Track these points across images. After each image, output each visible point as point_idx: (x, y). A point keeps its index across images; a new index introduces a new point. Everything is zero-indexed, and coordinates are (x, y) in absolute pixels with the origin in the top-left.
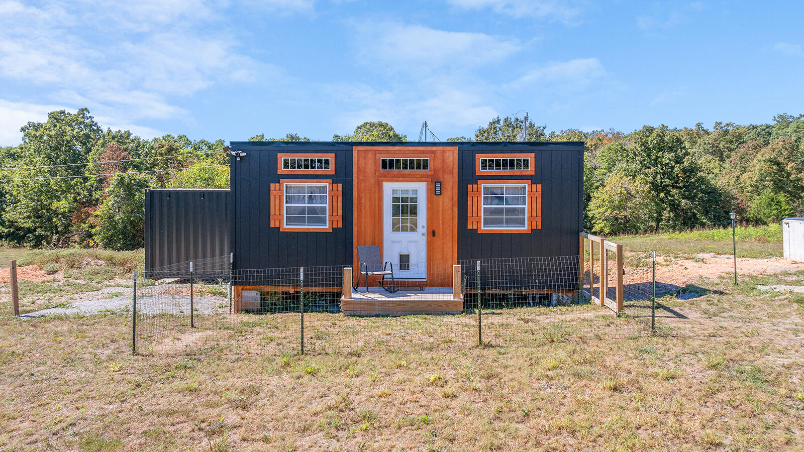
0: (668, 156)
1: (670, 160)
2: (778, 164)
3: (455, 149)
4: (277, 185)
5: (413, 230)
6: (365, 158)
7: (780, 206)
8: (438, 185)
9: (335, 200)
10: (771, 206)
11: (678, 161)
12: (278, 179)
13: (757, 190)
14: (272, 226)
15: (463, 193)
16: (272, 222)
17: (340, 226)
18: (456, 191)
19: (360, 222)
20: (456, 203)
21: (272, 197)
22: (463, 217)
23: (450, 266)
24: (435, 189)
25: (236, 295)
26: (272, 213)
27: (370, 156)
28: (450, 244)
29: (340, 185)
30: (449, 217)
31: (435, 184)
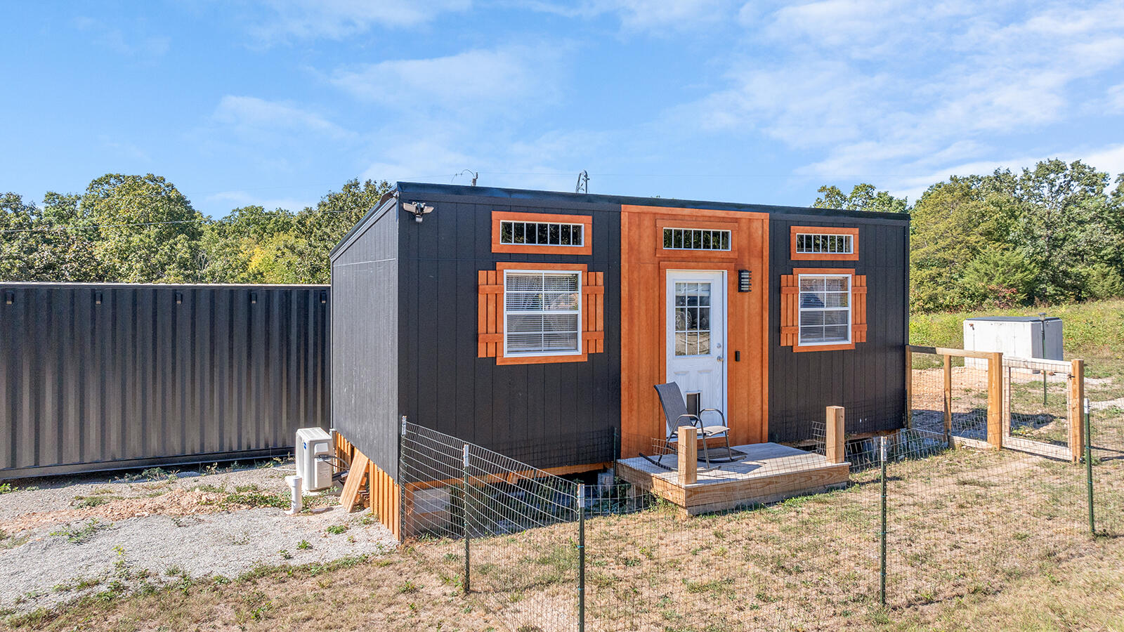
3: (766, 218)
4: (492, 273)
5: (705, 351)
6: (638, 227)
8: (745, 275)
9: (592, 302)
12: (492, 261)
14: (482, 354)
15: (776, 290)
16: (482, 347)
17: (600, 349)
18: (766, 285)
19: (631, 341)
20: (766, 306)
21: (482, 298)
22: (776, 330)
23: (757, 407)
24: (738, 285)
25: (406, 503)
26: (482, 329)
27: (647, 222)
28: (758, 372)
29: (600, 274)
30: (757, 328)
31: (740, 272)
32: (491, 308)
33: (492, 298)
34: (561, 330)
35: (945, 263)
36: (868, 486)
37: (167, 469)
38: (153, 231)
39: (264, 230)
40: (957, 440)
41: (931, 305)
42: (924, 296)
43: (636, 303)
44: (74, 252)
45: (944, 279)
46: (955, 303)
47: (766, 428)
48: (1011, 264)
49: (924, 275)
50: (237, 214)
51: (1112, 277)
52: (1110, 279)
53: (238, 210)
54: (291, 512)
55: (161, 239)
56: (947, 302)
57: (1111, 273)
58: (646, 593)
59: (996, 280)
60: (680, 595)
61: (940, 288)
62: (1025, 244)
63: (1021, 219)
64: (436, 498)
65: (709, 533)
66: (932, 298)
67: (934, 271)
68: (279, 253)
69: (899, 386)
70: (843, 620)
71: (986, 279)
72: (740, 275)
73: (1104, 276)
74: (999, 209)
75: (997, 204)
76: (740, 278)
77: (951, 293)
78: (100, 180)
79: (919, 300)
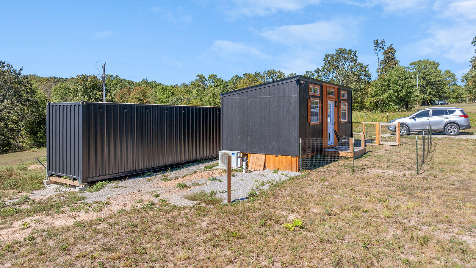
3: (338, 88)
4: (309, 100)
9: (320, 108)
12: (309, 97)
15: (339, 107)
16: (308, 120)
17: (321, 121)
19: (324, 119)
20: (338, 111)
22: (339, 117)
24: (335, 105)
26: (308, 115)
27: (326, 88)
28: (337, 128)
29: (321, 101)
32: (309, 110)
33: (309, 107)
37: (154, 172)
43: (325, 109)
72: (335, 103)
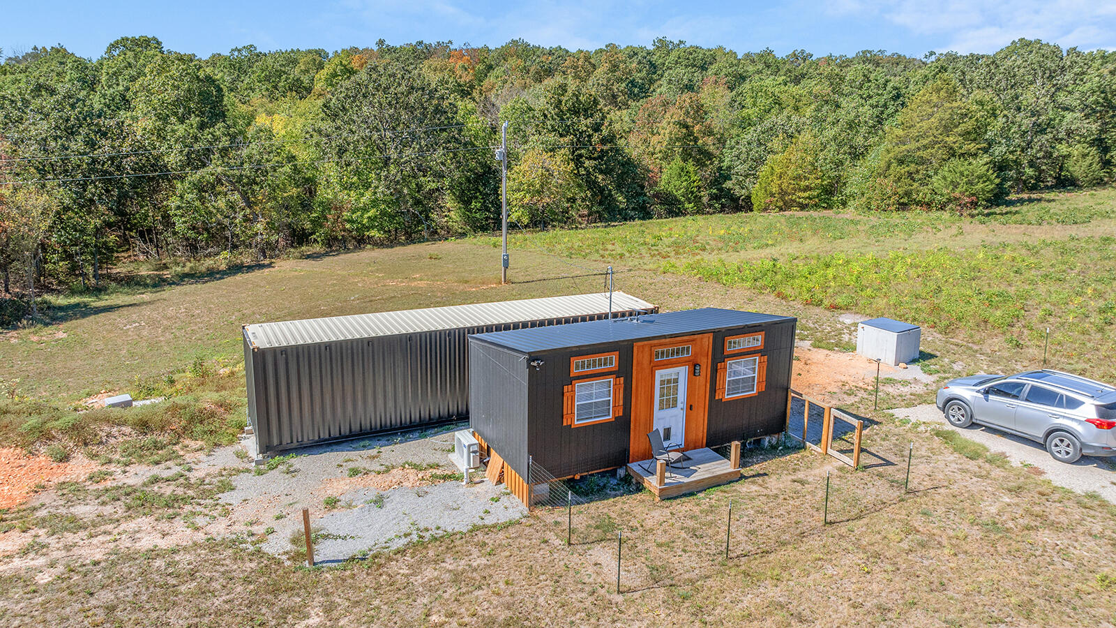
0: (584, 123)
1: (586, 126)
2: (687, 127)
3: (711, 336)
4: (570, 386)
5: (675, 406)
6: (642, 352)
7: (689, 177)
8: (698, 368)
9: (617, 393)
10: (681, 176)
11: (597, 128)
12: (570, 381)
13: (667, 157)
14: (565, 424)
15: (715, 371)
16: (565, 421)
17: (621, 414)
18: (709, 370)
19: (636, 407)
20: (709, 381)
21: (565, 398)
22: (713, 390)
23: (701, 431)
24: (694, 371)
25: (530, 492)
26: (565, 412)
27: (647, 349)
28: (702, 414)
29: (622, 379)
30: (702, 392)
31: (695, 366)
32: (569, 403)
33: (570, 398)
34: (603, 407)
35: (922, 161)
36: (750, 480)
38: (194, 120)
39: (275, 87)
40: (808, 444)
41: (905, 200)
42: (901, 191)
43: (639, 389)
44: (130, 145)
45: (920, 176)
46: (926, 200)
47: (705, 441)
48: (976, 174)
49: (902, 171)
50: (236, 53)
51: (1091, 158)
52: (1089, 160)
53: (236, 49)
54: (464, 483)
55: (202, 126)
56: (920, 198)
57: (1091, 154)
58: (640, 547)
59: (959, 189)
60: (654, 549)
61: (916, 185)
62: (1000, 142)
63: (999, 119)
64: (544, 488)
65: (668, 511)
66: (908, 194)
67: (912, 167)
68: (308, 136)
69: (783, 410)
70: (711, 563)
71: (951, 187)
73: (1084, 156)
74: (981, 108)
75: (981, 103)
76: (695, 369)
77: (925, 189)
78: (117, 42)
79: (895, 194)
